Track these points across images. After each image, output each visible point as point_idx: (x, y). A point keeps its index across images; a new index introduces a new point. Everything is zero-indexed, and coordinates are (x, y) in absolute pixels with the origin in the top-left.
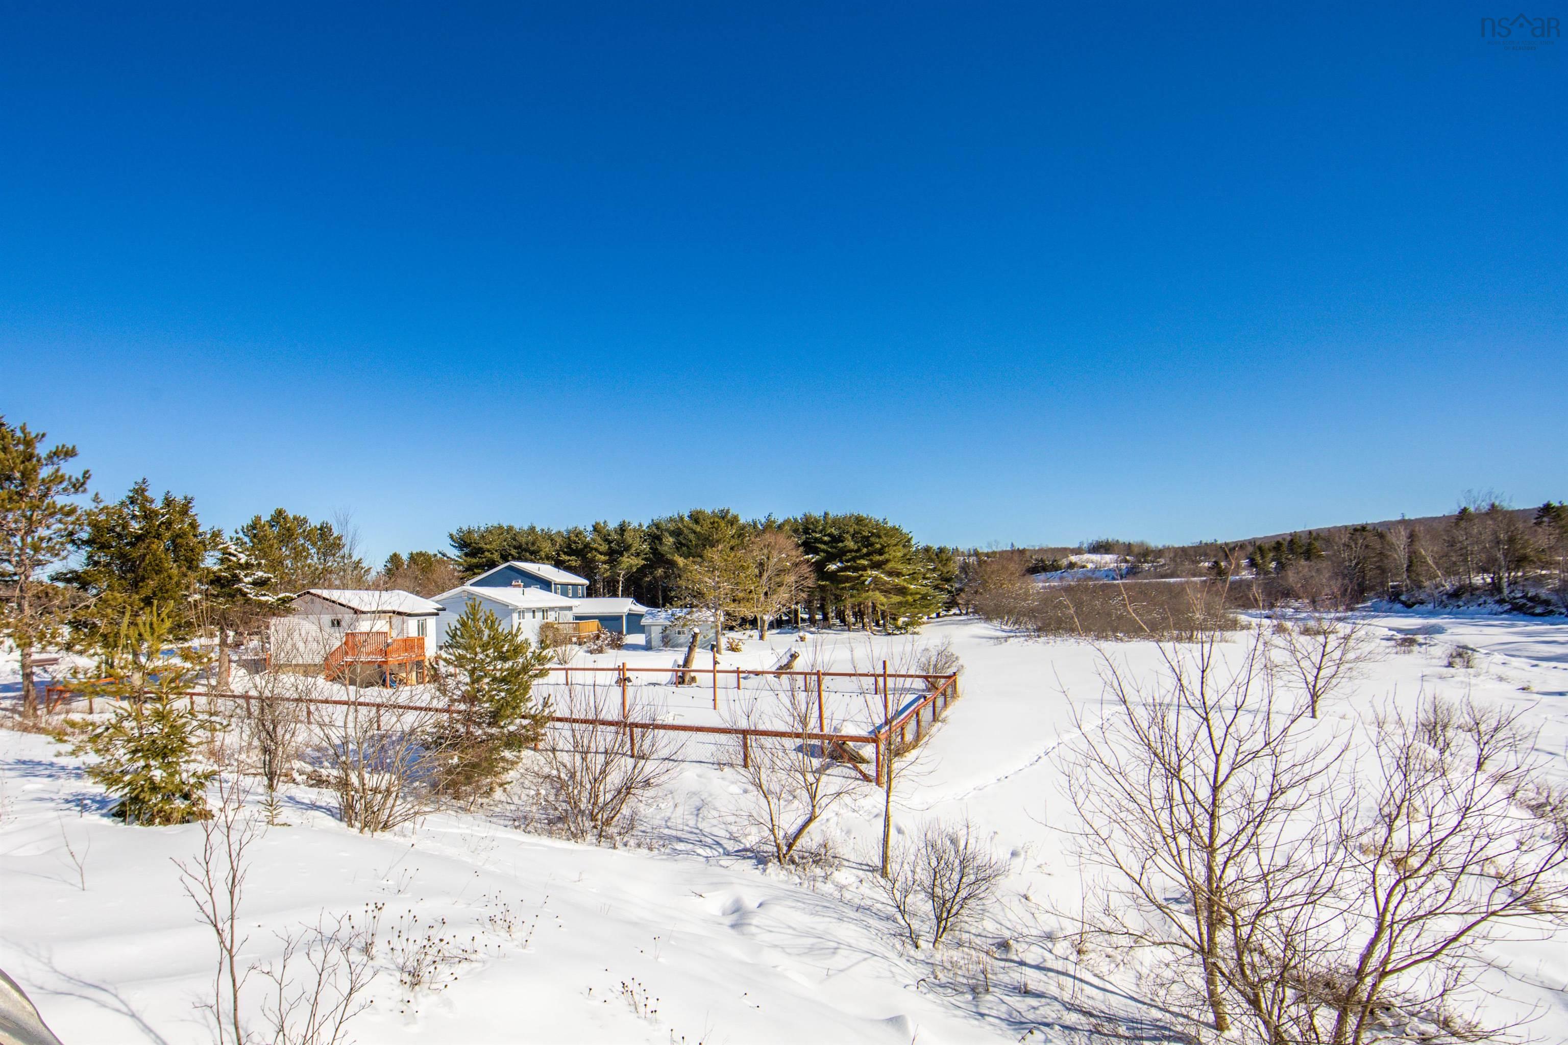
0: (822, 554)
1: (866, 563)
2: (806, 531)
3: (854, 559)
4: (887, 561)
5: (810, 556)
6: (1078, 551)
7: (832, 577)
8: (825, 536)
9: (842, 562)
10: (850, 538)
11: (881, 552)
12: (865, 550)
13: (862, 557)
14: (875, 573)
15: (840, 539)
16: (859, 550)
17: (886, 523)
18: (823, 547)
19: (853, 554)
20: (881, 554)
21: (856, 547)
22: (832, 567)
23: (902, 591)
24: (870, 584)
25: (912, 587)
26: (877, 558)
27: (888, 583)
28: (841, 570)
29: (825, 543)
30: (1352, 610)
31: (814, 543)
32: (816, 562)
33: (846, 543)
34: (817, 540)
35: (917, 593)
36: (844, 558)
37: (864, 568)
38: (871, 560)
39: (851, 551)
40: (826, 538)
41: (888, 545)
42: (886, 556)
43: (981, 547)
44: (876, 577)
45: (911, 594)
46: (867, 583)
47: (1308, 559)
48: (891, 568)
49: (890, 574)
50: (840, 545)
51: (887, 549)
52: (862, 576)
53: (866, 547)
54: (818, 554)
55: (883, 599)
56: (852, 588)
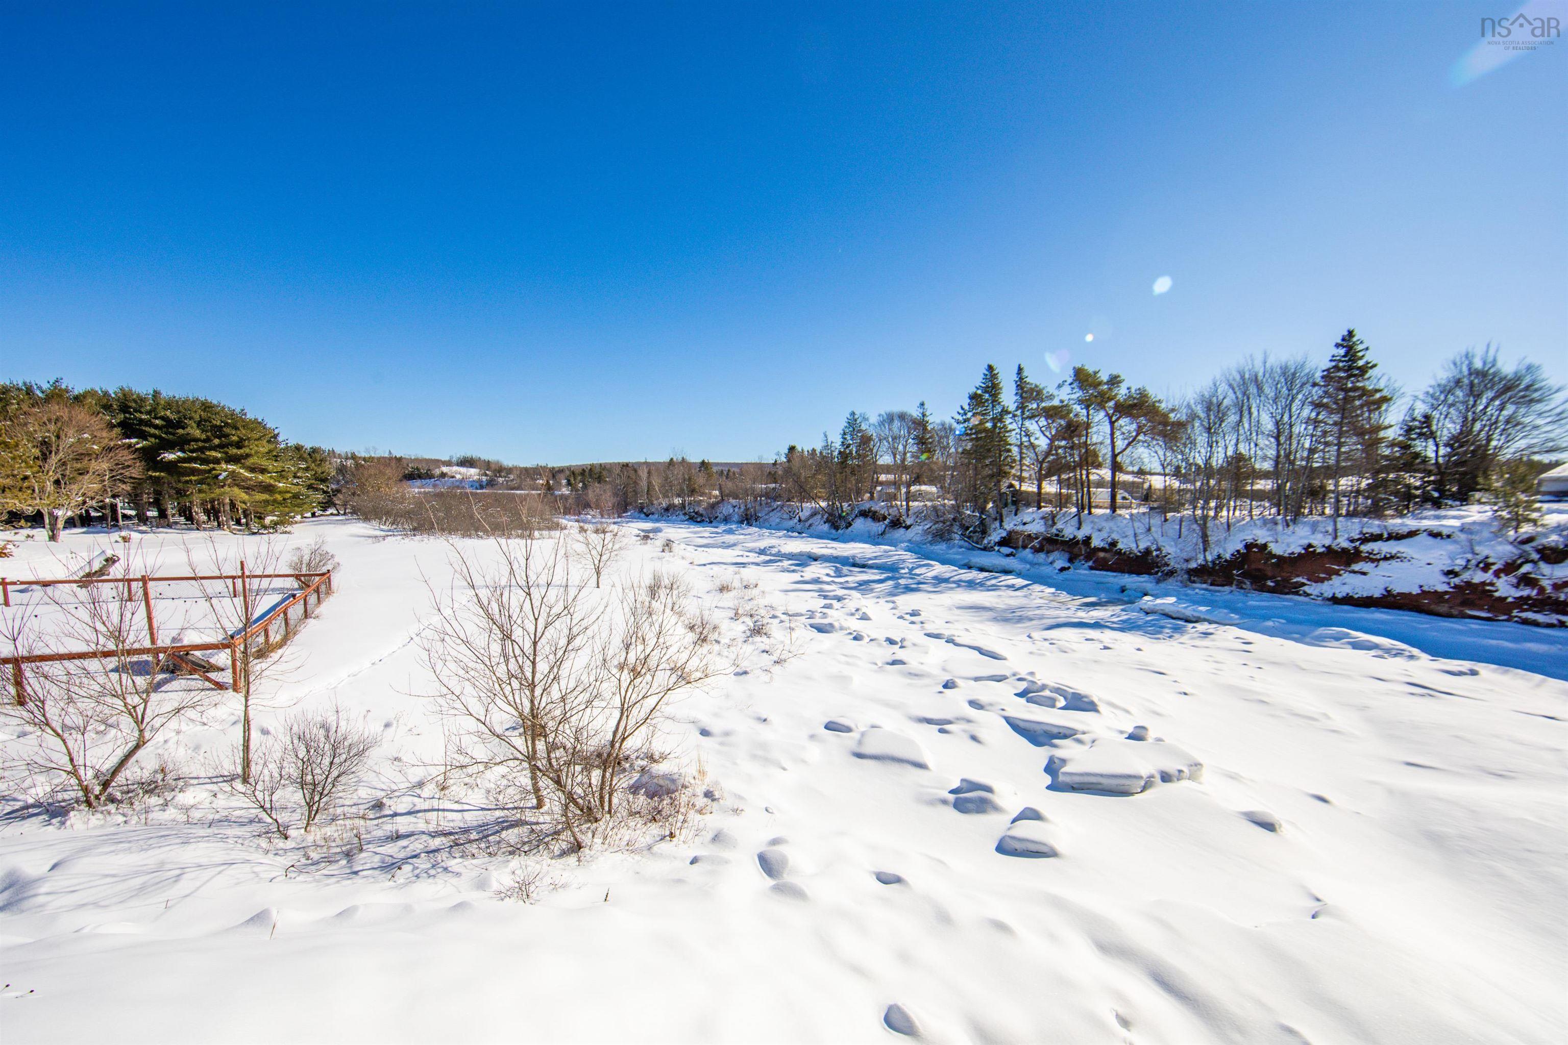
0: (153, 440)
1: (219, 455)
2: (124, 408)
3: (202, 450)
4: (248, 456)
5: (134, 441)
6: (448, 463)
7: (171, 467)
8: (156, 418)
9: (184, 452)
10: (195, 425)
11: (239, 445)
12: (217, 441)
13: (214, 448)
14: (231, 467)
15: (180, 424)
16: (208, 440)
17: (245, 414)
18: (152, 431)
19: (200, 444)
20: (239, 447)
21: (204, 436)
22: (170, 456)
23: (268, 489)
24: (226, 479)
25: (281, 485)
26: (233, 451)
27: (251, 479)
28: (184, 460)
29: (156, 427)
30: (621, 517)
31: (140, 425)
32: (142, 448)
33: (189, 430)
34: (141, 421)
35: (289, 492)
36: (186, 447)
37: (217, 461)
38: (226, 453)
39: (196, 440)
40: (157, 422)
41: (249, 439)
42: (247, 450)
43: (359, 452)
44: (234, 472)
45: (280, 493)
46: (221, 477)
47: (599, 482)
48: (253, 464)
49: (252, 470)
50: (180, 431)
51: (246, 443)
52: (214, 469)
53: (219, 438)
54: (146, 440)
55: (245, 497)
56: (201, 482)
